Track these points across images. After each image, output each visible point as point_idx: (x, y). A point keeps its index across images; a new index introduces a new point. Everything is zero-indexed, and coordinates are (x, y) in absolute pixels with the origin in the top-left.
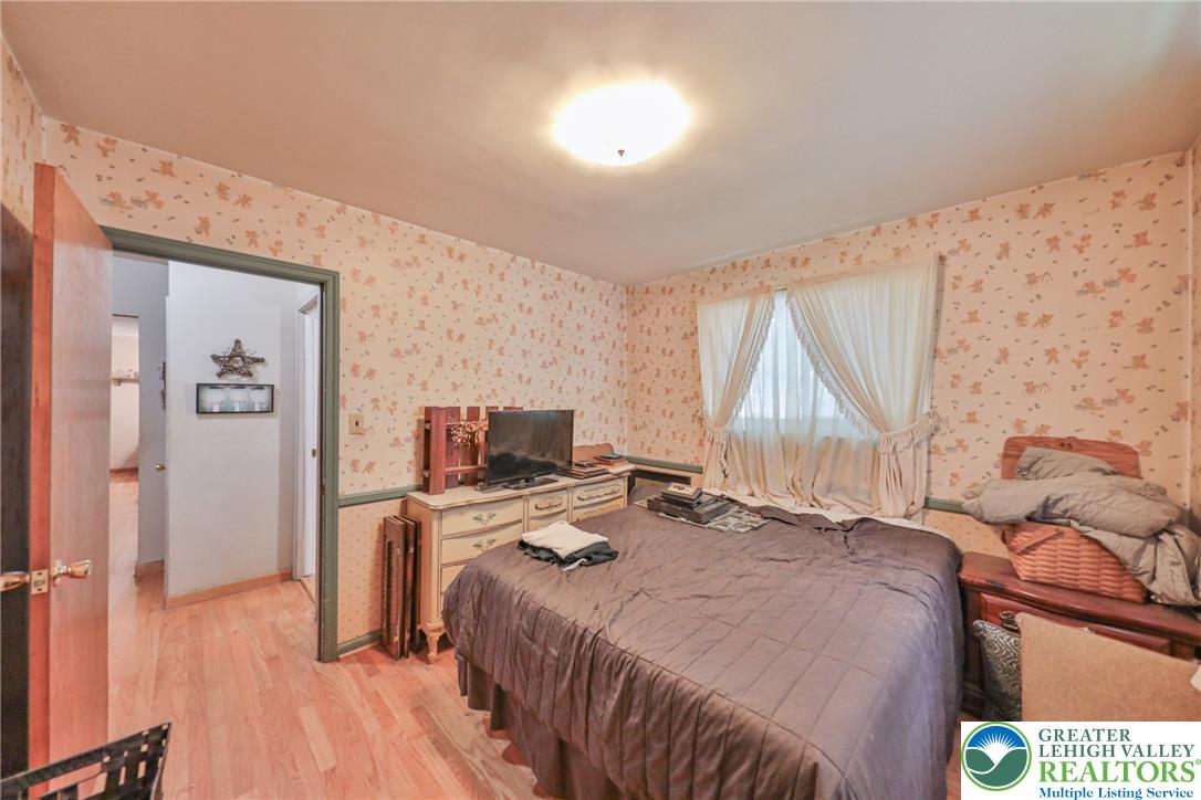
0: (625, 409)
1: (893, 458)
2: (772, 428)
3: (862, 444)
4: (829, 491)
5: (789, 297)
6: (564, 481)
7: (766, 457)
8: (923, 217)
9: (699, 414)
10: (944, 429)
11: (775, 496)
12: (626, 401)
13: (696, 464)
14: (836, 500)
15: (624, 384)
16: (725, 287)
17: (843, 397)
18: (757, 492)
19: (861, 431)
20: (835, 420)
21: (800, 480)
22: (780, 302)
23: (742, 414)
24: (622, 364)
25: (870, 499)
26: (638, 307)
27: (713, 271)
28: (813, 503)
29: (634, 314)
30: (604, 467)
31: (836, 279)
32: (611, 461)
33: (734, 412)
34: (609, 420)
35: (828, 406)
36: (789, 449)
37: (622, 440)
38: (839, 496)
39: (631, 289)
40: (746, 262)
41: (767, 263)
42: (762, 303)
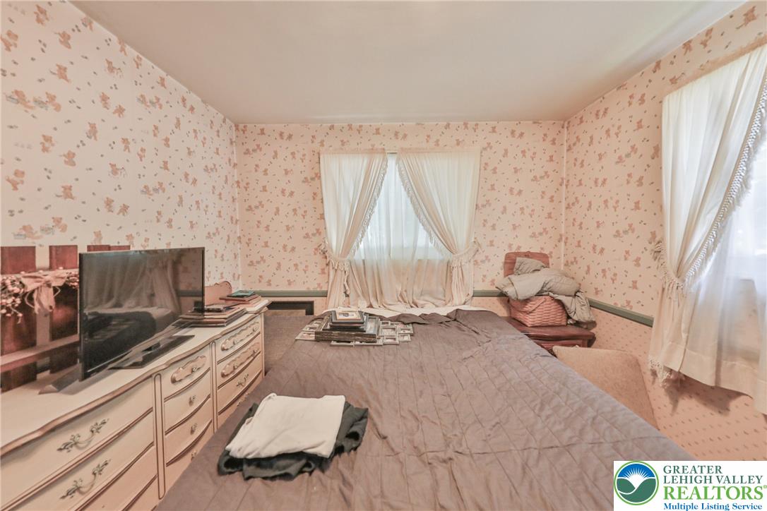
0: (239, 245)
1: (460, 269)
2: (386, 256)
3: (441, 261)
4: (421, 295)
5: (398, 160)
6: (201, 335)
7: (383, 278)
8: (471, 124)
9: (322, 247)
10: (480, 251)
11: (390, 305)
12: (239, 238)
13: (318, 289)
14: (427, 301)
15: (237, 221)
16: (343, 143)
17: (432, 232)
18: (375, 304)
19: (442, 255)
20: (427, 247)
21: (406, 291)
22: (392, 162)
23: (361, 246)
24: (234, 200)
25: (445, 296)
26: (251, 146)
27: (332, 127)
28: (413, 305)
29: (247, 152)
30: (242, 307)
31: (428, 152)
32: (246, 299)
33: (355, 244)
34: (225, 258)
35: (422, 238)
36: (398, 269)
37: (236, 276)
38: (427, 298)
39: (241, 126)
40: (361, 126)
41: (378, 132)
42: (377, 160)
